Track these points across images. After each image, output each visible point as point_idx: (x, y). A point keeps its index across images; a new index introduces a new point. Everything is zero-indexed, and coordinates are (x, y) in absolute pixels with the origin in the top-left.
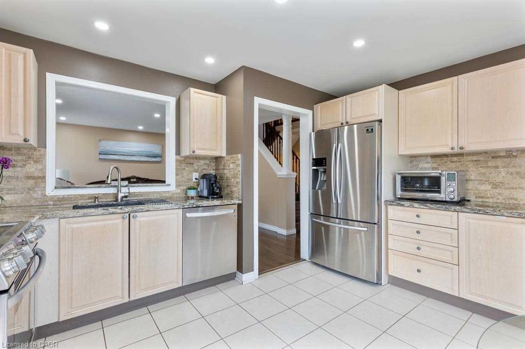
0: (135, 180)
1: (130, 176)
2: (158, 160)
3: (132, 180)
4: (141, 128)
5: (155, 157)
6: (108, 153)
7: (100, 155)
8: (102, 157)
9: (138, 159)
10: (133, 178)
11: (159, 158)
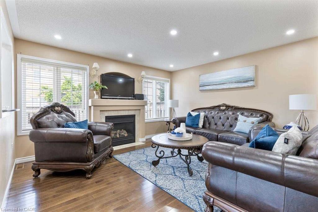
0: (224, 108)
1: (220, 103)
2: (249, 85)
3: (221, 108)
5: (246, 81)
6: (205, 85)
7: (201, 87)
8: (202, 88)
9: (228, 87)
10: (223, 106)
11: (252, 82)
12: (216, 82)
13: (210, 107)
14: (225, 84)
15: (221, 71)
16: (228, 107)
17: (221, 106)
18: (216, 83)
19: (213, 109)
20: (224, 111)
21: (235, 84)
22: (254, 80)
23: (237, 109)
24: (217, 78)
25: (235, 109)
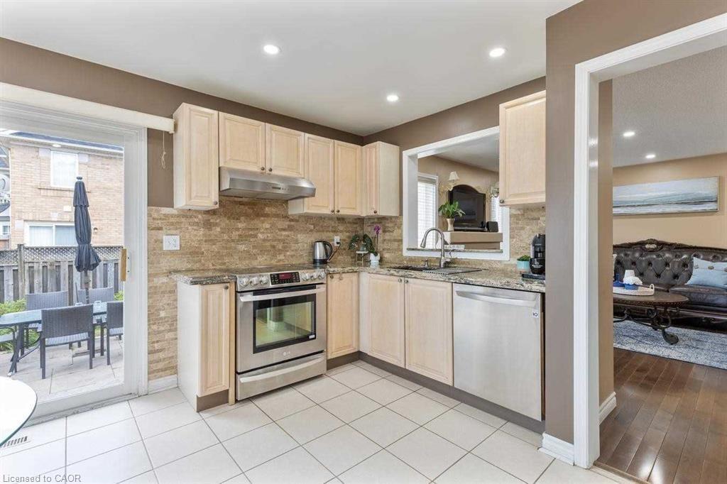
0: (653, 246)
1: (645, 239)
2: (706, 208)
3: (647, 246)
4: (651, 157)
5: (701, 203)
10: (651, 243)
11: (711, 204)
12: (635, 202)
13: (622, 244)
14: (653, 206)
15: (645, 183)
16: (661, 245)
17: (647, 243)
18: (633, 204)
19: (629, 248)
20: (652, 251)
21: (676, 206)
22: (716, 201)
23: (681, 248)
24: (637, 195)
25: (676, 248)
